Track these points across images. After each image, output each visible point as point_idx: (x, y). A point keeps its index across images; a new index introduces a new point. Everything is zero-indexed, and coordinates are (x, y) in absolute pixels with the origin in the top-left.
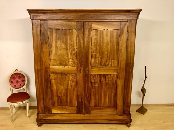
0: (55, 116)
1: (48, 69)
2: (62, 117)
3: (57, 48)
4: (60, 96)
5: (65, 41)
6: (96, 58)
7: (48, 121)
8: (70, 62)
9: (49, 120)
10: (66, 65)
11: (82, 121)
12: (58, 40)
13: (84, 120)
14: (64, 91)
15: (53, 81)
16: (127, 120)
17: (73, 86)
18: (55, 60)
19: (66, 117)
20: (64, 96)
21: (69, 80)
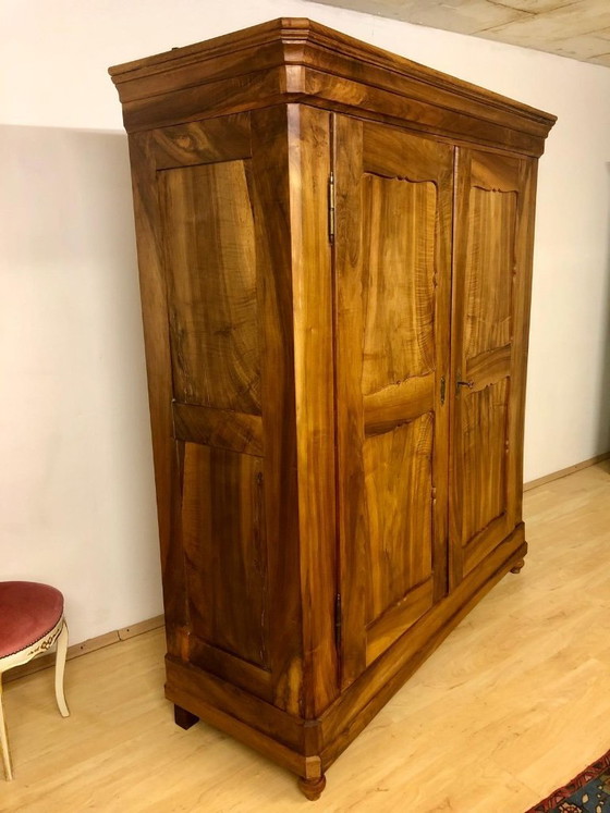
1: (356, 417)
3: (382, 287)
4: (387, 554)
5: (404, 243)
6: (473, 318)
8: (416, 358)
10: (407, 377)
12: (387, 242)
14: (399, 518)
15: (369, 479)
17: (422, 478)
18: (375, 357)
20: (398, 546)
21: (412, 454)
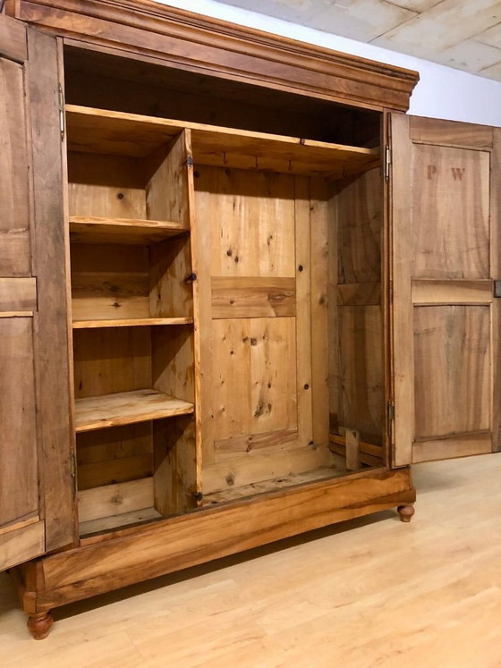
0: (133, 548)
2: (167, 542)
7: (98, 583)
9: (102, 576)
11: (257, 538)
13: (263, 531)
16: (404, 491)
19: (187, 536)
